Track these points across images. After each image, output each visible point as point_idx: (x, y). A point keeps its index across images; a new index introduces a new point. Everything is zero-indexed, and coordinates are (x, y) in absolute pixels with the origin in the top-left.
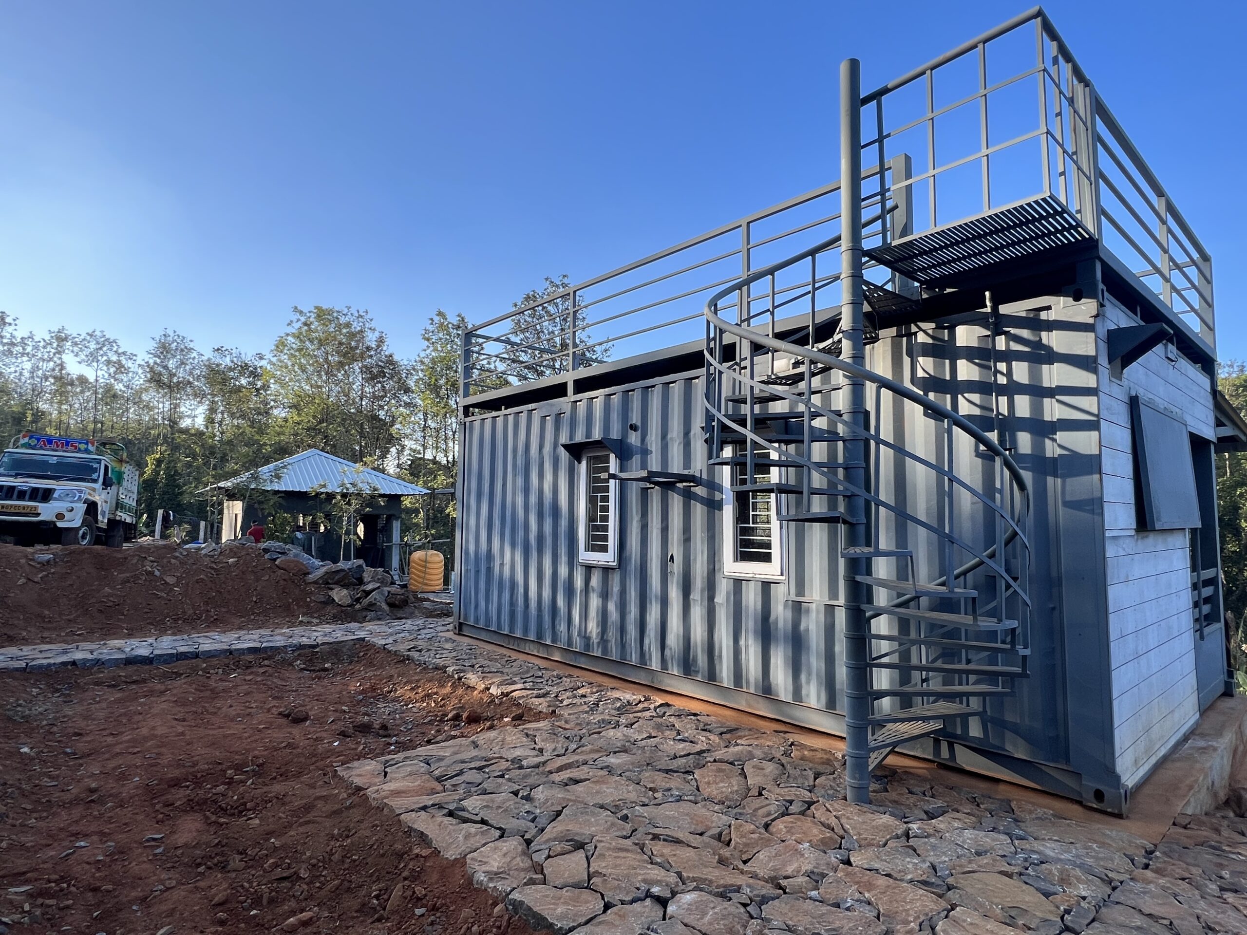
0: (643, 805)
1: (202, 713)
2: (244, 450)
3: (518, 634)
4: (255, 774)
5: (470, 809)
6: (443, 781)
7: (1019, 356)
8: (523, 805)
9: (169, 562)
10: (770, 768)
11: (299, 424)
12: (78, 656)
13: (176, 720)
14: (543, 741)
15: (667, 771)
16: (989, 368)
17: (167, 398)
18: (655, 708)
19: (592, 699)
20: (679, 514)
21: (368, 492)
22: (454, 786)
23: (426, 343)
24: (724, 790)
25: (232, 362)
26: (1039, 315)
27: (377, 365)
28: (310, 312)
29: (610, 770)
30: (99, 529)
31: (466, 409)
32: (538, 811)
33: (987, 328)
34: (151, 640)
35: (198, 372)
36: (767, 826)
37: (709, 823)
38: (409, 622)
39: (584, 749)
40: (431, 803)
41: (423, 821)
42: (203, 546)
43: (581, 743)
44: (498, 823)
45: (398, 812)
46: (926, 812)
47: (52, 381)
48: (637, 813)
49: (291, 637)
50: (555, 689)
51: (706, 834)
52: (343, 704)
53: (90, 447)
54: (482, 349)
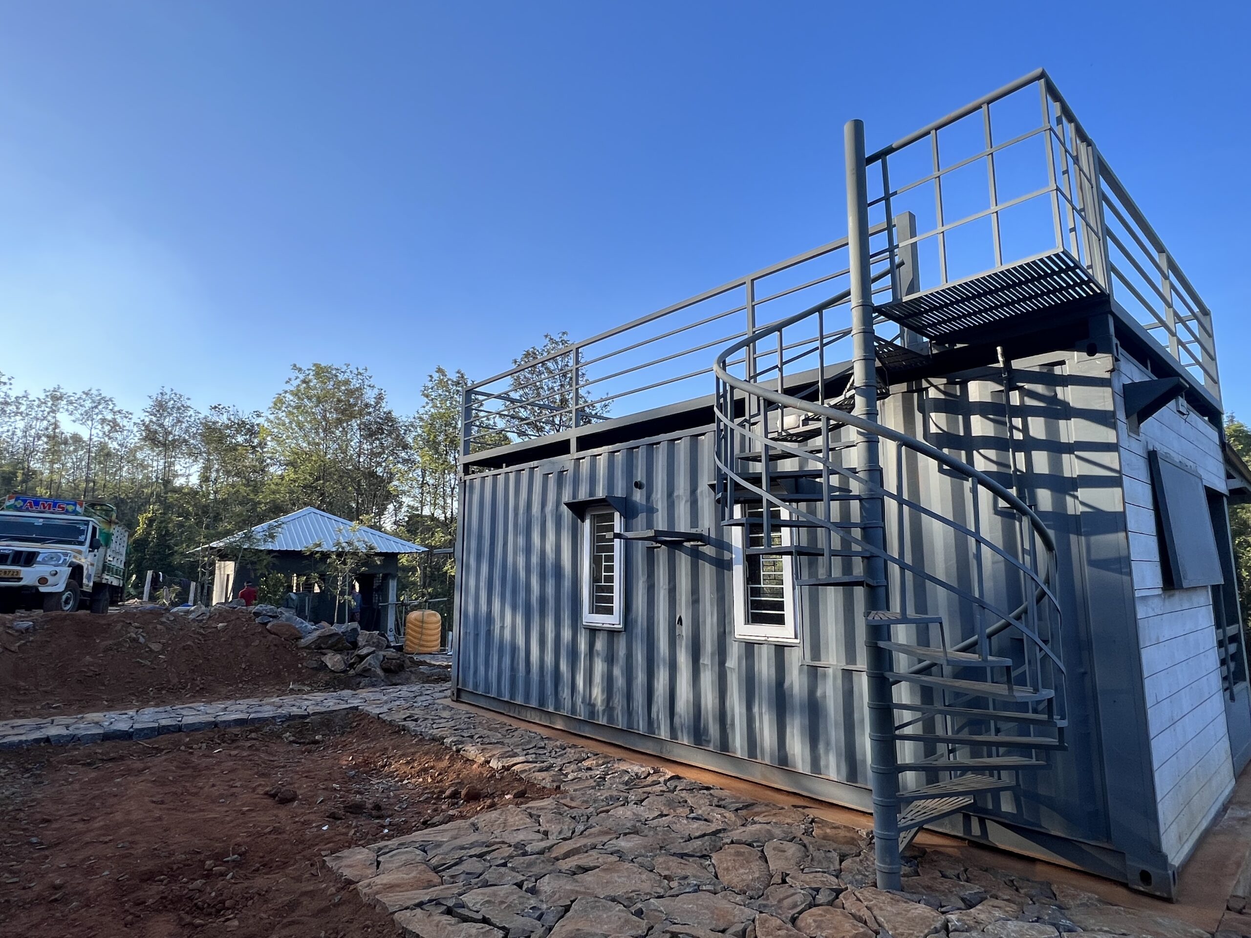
0: (659, 897)
1: (182, 794)
2: (238, 509)
3: (519, 701)
4: (237, 864)
5: (470, 905)
6: (440, 871)
7: (1035, 412)
8: (528, 899)
9: (155, 628)
10: (792, 849)
11: (295, 481)
12: (53, 731)
13: (154, 802)
14: (548, 822)
15: (682, 856)
16: (1004, 424)
17: (162, 456)
18: (666, 782)
19: (598, 772)
20: (686, 574)
21: (364, 551)
22: (452, 877)
23: (426, 400)
24: (745, 877)
25: (229, 419)
26: (1053, 370)
27: (376, 422)
28: (308, 370)
29: (620, 854)
30: (84, 593)
31: (466, 467)
32: (544, 906)
33: (1001, 384)
34: (131, 713)
35: (194, 430)
36: (794, 920)
37: (731, 918)
38: (405, 688)
39: (592, 830)
40: (427, 898)
41: (419, 921)
42: (193, 608)
43: (589, 824)
44: (501, 921)
45: (391, 910)
46: (963, 900)
47: (45, 440)
48: (652, 907)
49: (281, 707)
50: (559, 761)
51: (730, 931)
52: (334, 781)
53: (78, 509)
54: (482, 405)
